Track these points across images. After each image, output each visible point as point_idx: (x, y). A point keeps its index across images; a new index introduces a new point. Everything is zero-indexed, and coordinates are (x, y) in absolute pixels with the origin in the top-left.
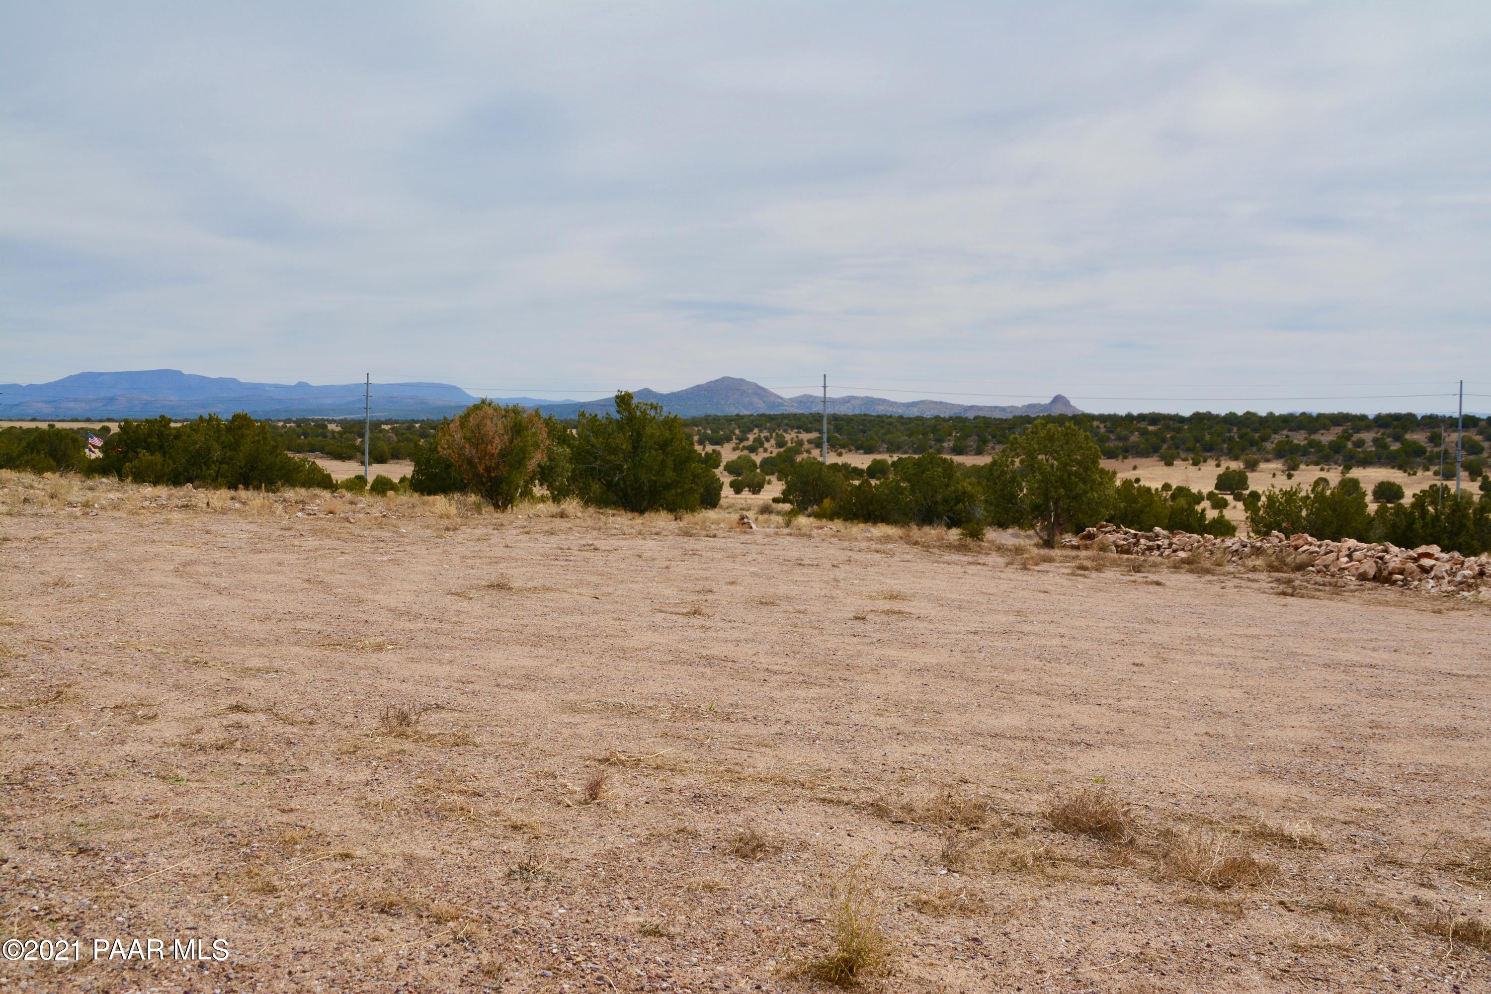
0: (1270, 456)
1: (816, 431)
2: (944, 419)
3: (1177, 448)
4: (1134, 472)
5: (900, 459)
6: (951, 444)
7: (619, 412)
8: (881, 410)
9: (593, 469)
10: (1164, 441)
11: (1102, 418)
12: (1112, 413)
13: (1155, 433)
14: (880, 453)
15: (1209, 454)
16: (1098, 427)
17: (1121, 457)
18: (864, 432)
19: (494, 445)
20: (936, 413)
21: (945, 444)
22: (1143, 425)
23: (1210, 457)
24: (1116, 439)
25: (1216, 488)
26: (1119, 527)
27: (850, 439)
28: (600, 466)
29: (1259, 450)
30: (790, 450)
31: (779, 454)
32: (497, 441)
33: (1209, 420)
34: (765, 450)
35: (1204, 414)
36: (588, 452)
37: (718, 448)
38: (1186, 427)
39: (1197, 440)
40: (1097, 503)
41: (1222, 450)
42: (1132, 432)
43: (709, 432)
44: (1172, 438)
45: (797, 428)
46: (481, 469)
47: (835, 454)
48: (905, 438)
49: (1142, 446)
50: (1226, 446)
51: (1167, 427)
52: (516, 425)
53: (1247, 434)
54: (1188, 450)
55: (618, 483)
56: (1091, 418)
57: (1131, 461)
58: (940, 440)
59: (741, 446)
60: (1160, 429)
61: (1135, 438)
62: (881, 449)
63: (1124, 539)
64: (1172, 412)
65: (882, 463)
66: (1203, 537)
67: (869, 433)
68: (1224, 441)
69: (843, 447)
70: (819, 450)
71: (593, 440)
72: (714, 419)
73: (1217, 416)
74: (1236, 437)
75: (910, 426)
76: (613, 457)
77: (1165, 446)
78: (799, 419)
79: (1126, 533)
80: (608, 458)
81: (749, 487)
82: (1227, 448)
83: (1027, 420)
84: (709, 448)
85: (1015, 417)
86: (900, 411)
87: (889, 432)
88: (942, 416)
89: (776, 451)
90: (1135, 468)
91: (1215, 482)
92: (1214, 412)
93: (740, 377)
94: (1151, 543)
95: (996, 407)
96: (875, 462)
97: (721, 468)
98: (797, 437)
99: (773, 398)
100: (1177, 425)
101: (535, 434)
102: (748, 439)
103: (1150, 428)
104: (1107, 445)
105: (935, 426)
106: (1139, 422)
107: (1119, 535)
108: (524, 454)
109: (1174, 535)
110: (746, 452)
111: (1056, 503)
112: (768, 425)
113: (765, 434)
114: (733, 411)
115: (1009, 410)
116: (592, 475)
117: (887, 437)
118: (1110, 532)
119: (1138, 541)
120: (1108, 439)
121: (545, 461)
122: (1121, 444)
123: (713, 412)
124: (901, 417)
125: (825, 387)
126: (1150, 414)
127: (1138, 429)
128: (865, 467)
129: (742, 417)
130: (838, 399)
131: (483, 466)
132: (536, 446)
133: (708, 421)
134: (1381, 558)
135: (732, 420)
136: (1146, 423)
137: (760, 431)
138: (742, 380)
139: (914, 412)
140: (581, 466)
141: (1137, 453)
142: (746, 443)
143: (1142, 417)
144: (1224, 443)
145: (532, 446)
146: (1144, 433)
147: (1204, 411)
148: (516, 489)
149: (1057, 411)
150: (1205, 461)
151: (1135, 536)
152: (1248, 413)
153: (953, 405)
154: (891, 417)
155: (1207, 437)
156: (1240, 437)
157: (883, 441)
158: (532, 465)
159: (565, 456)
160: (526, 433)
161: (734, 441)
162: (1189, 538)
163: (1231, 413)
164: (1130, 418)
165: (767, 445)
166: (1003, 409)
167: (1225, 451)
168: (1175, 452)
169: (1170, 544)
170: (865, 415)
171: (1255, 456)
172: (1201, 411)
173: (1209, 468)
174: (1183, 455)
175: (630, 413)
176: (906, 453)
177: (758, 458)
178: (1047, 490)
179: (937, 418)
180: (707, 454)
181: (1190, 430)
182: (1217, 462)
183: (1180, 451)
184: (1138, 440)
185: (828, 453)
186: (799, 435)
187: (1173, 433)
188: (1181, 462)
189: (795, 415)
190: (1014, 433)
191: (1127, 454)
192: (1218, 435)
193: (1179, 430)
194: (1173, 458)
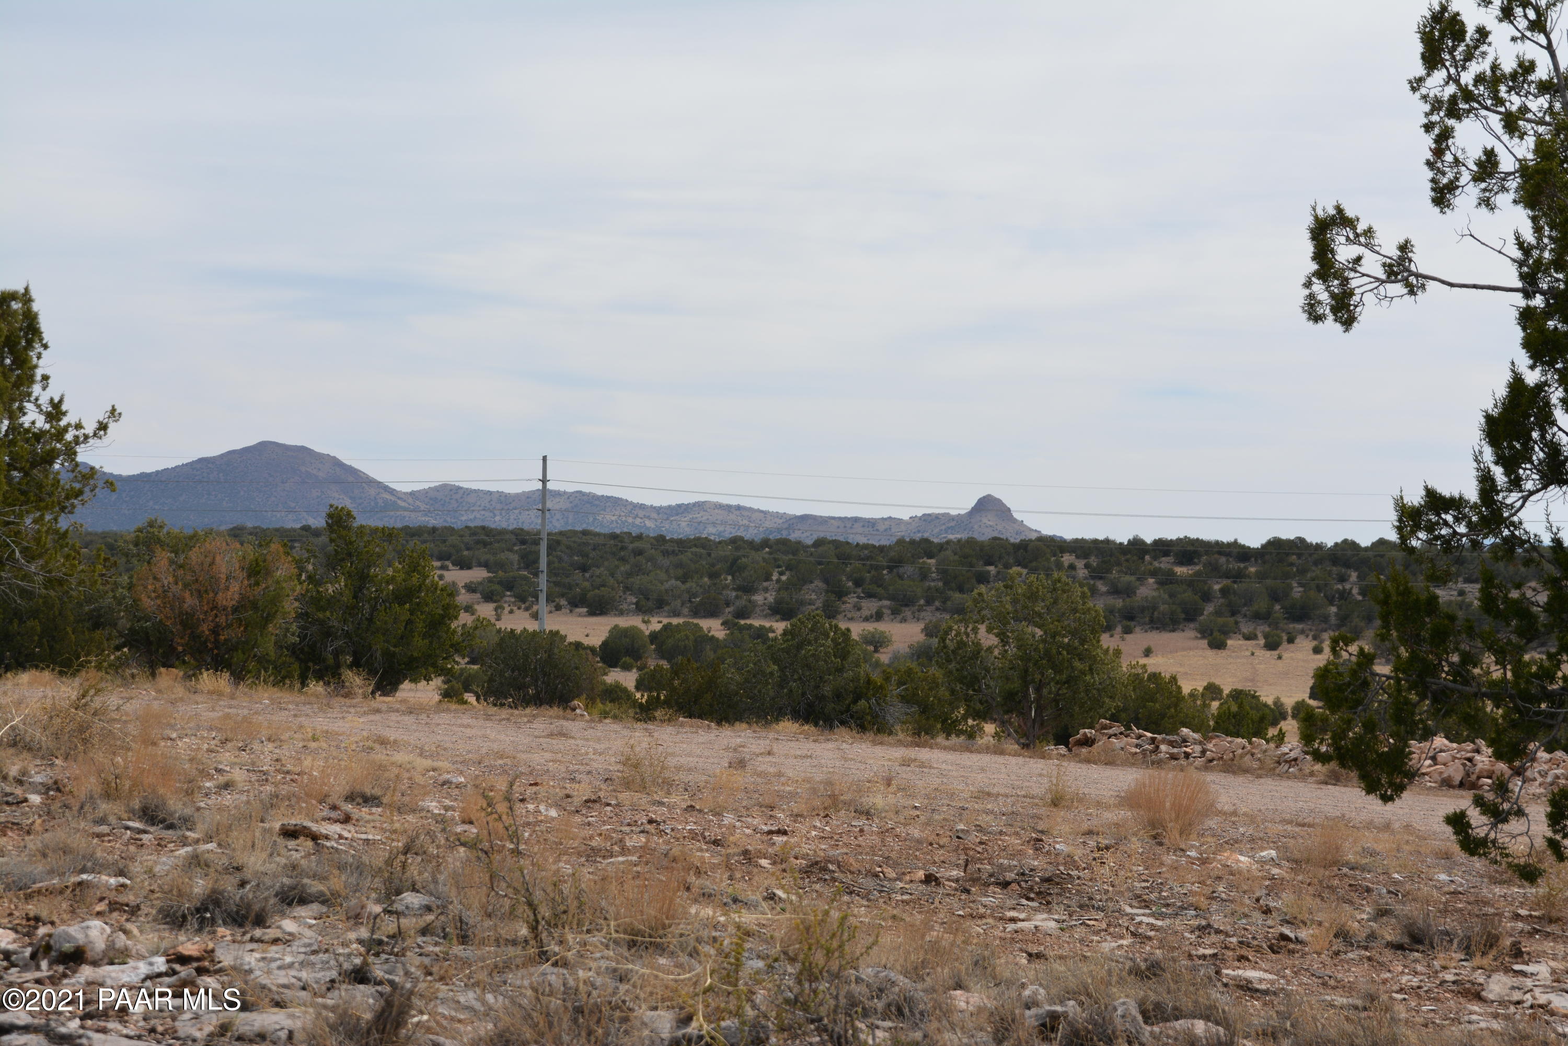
1: (480, 565)
2: (751, 544)
3: (1233, 614)
5: (667, 627)
6: (771, 597)
7: (333, 541)
8: (607, 522)
10: (1207, 597)
11: (1082, 548)
13: (1190, 583)
14: (621, 613)
15: (1300, 626)
16: (1072, 567)
17: (1119, 629)
18: (586, 568)
19: (228, 593)
20: (729, 532)
21: (758, 598)
22: (1164, 563)
23: (1302, 632)
24: (1109, 593)
25: (1312, 696)
26: (1130, 729)
33: (1299, 556)
35: (1289, 542)
38: (1252, 569)
39: (1275, 597)
40: (1098, 690)
41: (1325, 619)
42: (1142, 580)
44: (1224, 592)
47: (527, 613)
48: (672, 583)
49: (1163, 607)
50: (1334, 609)
51: (1215, 571)
52: (253, 564)
54: (1258, 617)
56: (1055, 546)
57: (1141, 638)
58: (747, 589)
60: (1198, 574)
61: (1147, 590)
62: (624, 606)
63: (1137, 746)
65: (629, 634)
66: (1250, 743)
67: (596, 570)
69: (543, 600)
70: (491, 606)
73: (1319, 547)
74: (1355, 591)
75: (684, 558)
77: (1209, 609)
78: (441, 540)
79: (1139, 737)
82: (1337, 614)
83: (924, 548)
85: (901, 542)
86: (651, 527)
87: (638, 570)
88: (748, 536)
90: (1147, 652)
91: (1311, 682)
92: (1313, 538)
93: (299, 444)
94: (1175, 750)
95: (856, 520)
96: (617, 634)
99: (372, 492)
100: (1235, 565)
103: (1180, 570)
105: (735, 561)
106: (1155, 558)
107: (1129, 739)
108: (276, 606)
109: (1208, 739)
111: (1038, 690)
114: (289, 519)
115: (882, 527)
117: (637, 581)
118: (1115, 735)
119: (1157, 747)
120: (1094, 592)
122: (1119, 603)
124: (661, 539)
126: (1179, 540)
127: (1154, 573)
128: (596, 640)
130: (517, 495)
134: (1470, 760)
136: (1171, 559)
138: (303, 449)
139: (682, 529)
141: (1152, 621)
143: (1162, 547)
144: (1331, 603)
146: (1166, 580)
149: (985, 531)
150: (1291, 641)
151: (1153, 740)
153: (765, 513)
154: (640, 537)
155: (1297, 592)
156: (1363, 592)
157: (627, 589)
160: (272, 575)
162: (1230, 743)
163: (1345, 541)
164: (1136, 545)
166: (871, 523)
167: (1333, 620)
168: (1232, 620)
169: (1203, 752)
170: (585, 533)
172: (1284, 537)
173: (1300, 656)
174: (1246, 628)
175: (349, 543)
176: (676, 614)
178: (1026, 671)
179: (736, 542)
181: (1261, 576)
182: (1315, 643)
183: (1239, 618)
184: (1155, 594)
185: (511, 612)
186: (445, 573)
187: (1226, 582)
188: (1242, 642)
189: (434, 530)
190: (901, 577)
191: (1132, 624)
192: (1319, 588)
193: (1238, 576)
194: (1226, 632)
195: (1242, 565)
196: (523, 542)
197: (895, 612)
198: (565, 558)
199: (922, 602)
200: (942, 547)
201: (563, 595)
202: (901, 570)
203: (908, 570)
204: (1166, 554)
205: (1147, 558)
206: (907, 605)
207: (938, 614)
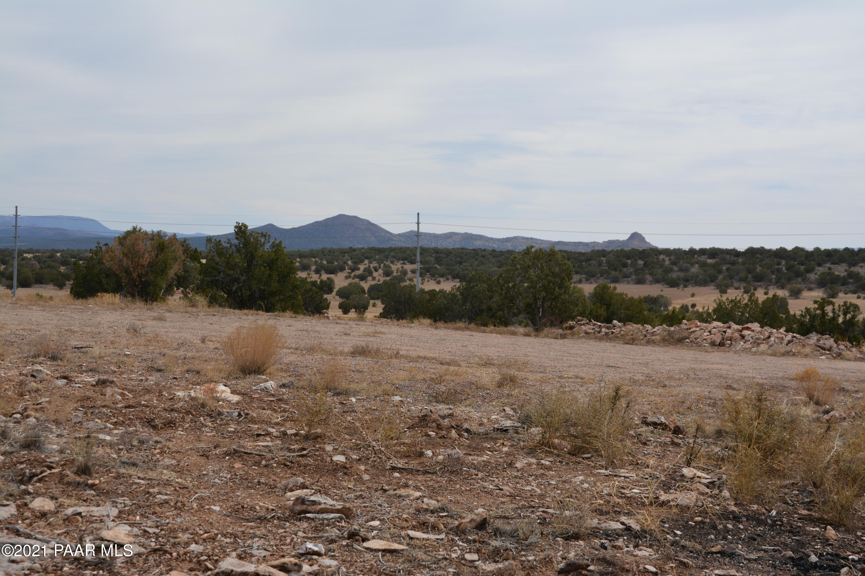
0: (813, 286)
1: (418, 262)
3: (731, 278)
4: (692, 299)
7: (237, 238)
8: (478, 244)
9: (217, 281)
10: (720, 272)
11: (667, 252)
12: (677, 247)
13: (713, 266)
15: (759, 284)
16: (663, 260)
17: (682, 286)
18: (461, 263)
19: (145, 258)
22: (703, 258)
23: (760, 286)
24: (678, 271)
26: (590, 321)
27: (448, 269)
28: (223, 278)
29: (803, 280)
30: (395, 278)
31: (385, 282)
32: (147, 255)
33: (761, 254)
34: (374, 279)
35: (757, 249)
36: (213, 268)
37: (332, 276)
38: (740, 260)
39: (749, 272)
40: (569, 303)
41: (770, 281)
42: (692, 264)
43: (325, 262)
44: (728, 270)
45: (403, 260)
46: (135, 275)
47: (434, 282)
48: (496, 269)
49: (700, 277)
50: (774, 276)
51: (724, 261)
52: (160, 245)
53: (793, 266)
54: (741, 280)
55: (236, 292)
56: (657, 252)
57: (691, 289)
59: (352, 275)
60: (717, 262)
61: (695, 269)
63: (593, 329)
64: (730, 247)
67: (464, 264)
68: (773, 273)
69: (442, 276)
70: (420, 279)
71: (217, 259)
72: (330, 251)
73: (770, 250)
74: (784, 268)
75: (502, 258)
76: (232, 272)
77: (721, 277)
78: (405, 252)
79: (594, 325)
80: (229, 272)
81: (355, 308)
82: (775, 278)
83: (603, 253)
84: (325, 277)
85: (594, 251)
86: (495, 246)
87: (482, 264)
89: (382, 279)
90: (693, 295)
92: (767, 247)
93: (354, 215)
94: (609, 331)
95: (580, 243)
97: (334, 293)
98: (402, 267)
99: (383, 234)
100: (733, 258)
101: (174, 251)
102: (359, 269)
103: (709, 261)
104: (670, 275)
106: (699, 256)
107: (590, 326)
108: (166, 265)
109: (624, 325)
110: (357, 280)
111: (543, 303)
112: (377, 256)
113: (375, 264)
114: (346, 245)
115: (590, 246)
116: (216, 285)
118: (583, 324)
119: (601, 330)
120: (672, 270)
121: (181, 273)
122: (682, 275)
123: (329, 245)
124: (494, 251)
125: (418, 223)
127: (698, 262)
129: (355, 250)
130: (441, 235)
131: (136, 274)
132: (175, 259)
133: (323, 253)
135: (345, 253)
136: (706, 256)
137: (370, 262)
138: (355, 217)
140: (208, 279)
141: (696, 282)
142: (357, 273)
143: (703, 252)
145: (172, 259)
146: (703, 265)
147: (759, 247)
148: (160, 290)
149: (637, 245)
151: (600, 326)
152: (797, 248)
153: (542, 241)
154: (485, 250)
155: (759, 269)
156: (787, 269)
158: (172, 273)
159: (196, 269)
160: (167, 250)
161: (347, 271)
164: (692, 251)
165: (375, 274)
166: (586, 244)
167: (774, 281)
168: (730, 281)
170: (462, 249)
171: (798, 286)
174: (736, 284)
175: (245, 239)
177: (366, 285)
180: (322, 281)
181: (743, 264)
182: (765, 290)
183: (734, 281)
184: (698, 271)
185: (428, 281)
186: (404, 266)
187: (728, 266)
188: (734, 291)
189: (401, 248)
190: (590, 265)
191: (687, 284)
192: (768, 268)
193: (733, 263)
194: (727, 287)
195: (736, 259)
196: (437, 253)
197: (587, 280)
198: (453, 259)
199: (599, 275)
200: (609, 253)
201: (450, 274)
202: (591, 262)
203: (594, 262)
204: (704, 254)
205: (696, 256)
206: (592, 277)
207: (605, 281)
